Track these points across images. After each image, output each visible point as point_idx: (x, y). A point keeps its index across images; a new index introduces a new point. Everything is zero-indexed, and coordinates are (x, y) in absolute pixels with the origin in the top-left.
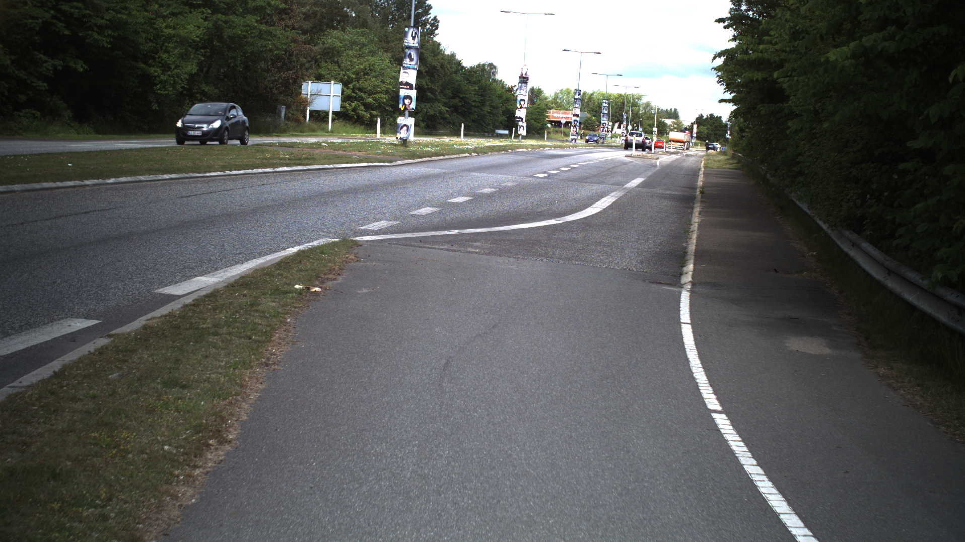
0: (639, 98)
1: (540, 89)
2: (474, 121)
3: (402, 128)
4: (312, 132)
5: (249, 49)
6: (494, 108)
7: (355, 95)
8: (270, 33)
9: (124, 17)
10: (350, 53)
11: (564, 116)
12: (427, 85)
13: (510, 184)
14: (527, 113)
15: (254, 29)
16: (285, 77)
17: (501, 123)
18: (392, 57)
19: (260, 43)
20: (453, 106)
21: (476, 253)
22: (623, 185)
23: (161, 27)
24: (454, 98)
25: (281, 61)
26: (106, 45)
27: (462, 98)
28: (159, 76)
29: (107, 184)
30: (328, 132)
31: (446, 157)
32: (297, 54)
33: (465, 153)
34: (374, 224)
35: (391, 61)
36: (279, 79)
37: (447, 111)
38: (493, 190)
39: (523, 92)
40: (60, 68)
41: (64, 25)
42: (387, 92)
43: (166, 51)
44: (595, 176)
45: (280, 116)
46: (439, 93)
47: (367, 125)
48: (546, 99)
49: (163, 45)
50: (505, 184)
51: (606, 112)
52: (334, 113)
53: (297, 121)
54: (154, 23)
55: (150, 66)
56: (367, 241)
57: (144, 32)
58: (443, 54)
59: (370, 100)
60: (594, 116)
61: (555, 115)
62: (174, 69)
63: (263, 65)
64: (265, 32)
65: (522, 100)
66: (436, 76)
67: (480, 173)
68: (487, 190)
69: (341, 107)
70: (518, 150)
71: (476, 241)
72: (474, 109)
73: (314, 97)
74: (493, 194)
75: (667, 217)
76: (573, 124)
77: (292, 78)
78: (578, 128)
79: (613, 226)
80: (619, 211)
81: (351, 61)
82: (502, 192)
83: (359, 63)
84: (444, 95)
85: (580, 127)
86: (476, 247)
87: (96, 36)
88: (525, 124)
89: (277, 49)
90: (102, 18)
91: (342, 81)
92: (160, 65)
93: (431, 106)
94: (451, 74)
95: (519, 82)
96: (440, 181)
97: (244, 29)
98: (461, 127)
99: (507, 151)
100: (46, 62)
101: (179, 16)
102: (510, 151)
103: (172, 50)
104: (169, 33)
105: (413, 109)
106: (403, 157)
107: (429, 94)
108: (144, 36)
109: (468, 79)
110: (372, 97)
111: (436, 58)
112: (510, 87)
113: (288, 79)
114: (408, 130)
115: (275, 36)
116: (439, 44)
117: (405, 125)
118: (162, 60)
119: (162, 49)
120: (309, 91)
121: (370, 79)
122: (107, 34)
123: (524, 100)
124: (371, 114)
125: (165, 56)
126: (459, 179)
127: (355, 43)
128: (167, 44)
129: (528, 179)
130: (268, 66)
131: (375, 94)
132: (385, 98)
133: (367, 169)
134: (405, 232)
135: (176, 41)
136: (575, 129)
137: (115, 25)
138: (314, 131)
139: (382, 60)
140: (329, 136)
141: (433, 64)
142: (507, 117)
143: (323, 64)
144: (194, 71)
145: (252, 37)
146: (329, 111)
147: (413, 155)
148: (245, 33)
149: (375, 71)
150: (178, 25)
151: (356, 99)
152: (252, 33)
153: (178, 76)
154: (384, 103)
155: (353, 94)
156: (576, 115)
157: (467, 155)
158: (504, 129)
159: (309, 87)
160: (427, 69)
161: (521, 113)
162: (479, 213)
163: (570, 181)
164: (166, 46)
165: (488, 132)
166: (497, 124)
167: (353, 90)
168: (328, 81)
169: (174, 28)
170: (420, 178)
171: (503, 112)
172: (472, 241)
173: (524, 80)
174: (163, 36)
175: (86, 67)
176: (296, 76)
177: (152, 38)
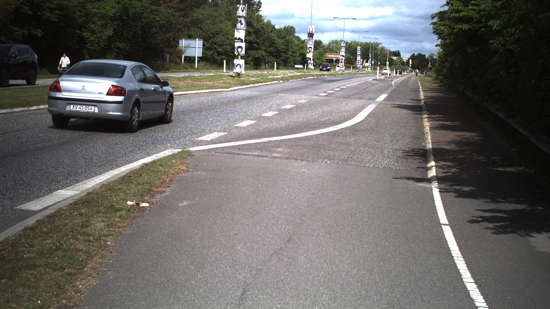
0: (378, 45)
1: (321, 41)
2: (282, 60)
3: (237, 66)
5: (145, 21)
6: (294, 53)
8: (157, 11)
10: (208, 22)
11: (335, 56)
12: (254, 40)
13: (303, 101)
14: (313, 55)
15: (148, 8)
16: (168, 37)
17: (298, 61)
19: (152, 17)
20: (270, 52)
21: (278, 157)
22: (375, 100)
23: (90, 8)
24: (270, 47)
25: (165, 28)
26: (54, 20)
27: (275, 47)
28: (89, 38)
29: (31, 110)
30: (195, 69)
31: (264, 84)
32: (175, 23)
33: (276, 81)
34: (208, 135)
35: (232, 26)
36: (164, 38)
37: (266, 55)
38: (293, 106)
39: (310, 43)
40: (26, 34)
41: (28, 8)
42: (230, 45)
43: (93, 23)
44: (357, 94)
45: (166, 60)
46: (261, 45)
47: (219, 64)
48: (324, 46)
49: (91, 19)
50: (300, 102)
51: (360, 53)
53: (176, 63)
54: (86, 6)
55: (84, 32)
56: (200, 151)
57: (79, 11)
58: (263, 22)
59: (220, 49)
60: (352, 56)
61: (330, 56)
62: (98, 33)
63: (154, 30)
64: (154, 10)
66: (259, 35)
67: (285, 94)
68: (288, 106)
69: (203, 54)
70: (308, 78)
71: (279, 147)
72: (282, 54)
73: (186, 48)
74: (292, 108)
75: (407, 122)
76: (340, 61)
77: (172, 37)
78: (343, 63)
79: (373, 131)
80: (375, 119)
81: (209, 27)
82: (299, 107)
83: (214, 28)
84: (265, 46)
85: (344, 62)
86: (279, 152)
87: (48, 14)
88: (312, 62)
89: (162, 20)
90: (52, 3)
91: (203, 38)
92: (90, 31)
93: (257, 53)
94: (268, 33)
95: (308, 37)
96: (258, 100)
97: (142, 8)
98: (274, 64)
99: (301, 78)
100: (17, 31)
102: (303, 78)
103: (97, 22)
104: (95, 12)
105: (243, 54)
106: (236, 85)
107: (255, 45)
108: (79, 13)
109: (278, 36)
110: (222, 48)
111: (259, 24)
112: (303, 40)
113: (170, 38)
114: (240, 67)
115: (161, 12)
116: (261, 16)
117: (239, 64)
118: (91, 28)
119: (90, 22)
120: (183, 45)
121: (220, 37)
122: (55, 13)
123: (311, 48)
124: (221, 58)
125: (92, 26)
126: (271, 99)
127: (211, 16)
128: (93, 19)
129: (315, 97)
130: (157, 31)
131: (223, 46)
132: (229, 48)
133: (212, 94)
134: (229, 141)
135: (99, 17)
136: (341, 64)
137: (60, 7)
138: (186, 69)
140: (195, 71)
141: (257, 27)
142: (302, 58)
143: (192, 29)
144: (111, 34)
145: (146, 13)
146: (195, 58)
147: (243, 83)
148: (142, 11)
149: (223, 32)
150: (100, 7)
151: (212, 49)
152: (146, 11)
153: (101, 38)
154: (228, 51)
155: (211, 46)
156: (342, 55)
157: (277, 82)
158: (300, 65)
159: (183, 43)
160: (254, 30)
161: (310, 55)
162: (283, 124)
163: (341, 98)
164: (93, 20)
165: (290, 66)
166: (296, 62)
167: (210, 44)
168: (195, 39)
169: (98, 9)
170: (245, 99)
171: (300, 54)
172: (276, 147)
173: (311, 35)
174: (92, 13)
175: (43, 33)
176: (174, 36)
177: (84, 15)
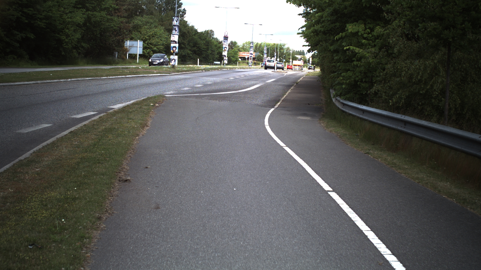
0: (284, 45)
1: (236, 42)
2: (203, 58)
3: (172, 60)
4: (130, 63)
5: (103, 27)
6: (213, 51)
7: (148, 46)
8: (112, 20)
9: (51, 14)
10: (146, 27)
11: (247, 55)
12: (182, 41)
13: (218, 81)
14: (228, 53)
15: (105, 18)
16: (118, 39)
17: (217, 58)
18: (165, 29)
19: (107, 24)
20: (194, 51)
22: (265, 81)
23: (65, 18)
24: (194, 47)
25: (116, 32)
26: (43, 26)
27: (198, 47)
28: (65, 40)
30: (137, 63)
31: (192, 72)
32: (123, 28)
36: (115, 40)
37: (191, 53)
39: (226, 44)
40: (24, 37)
41: (25, 18)
42: (163, 45)
43: (68, 29)
44: (255, 78)
45: (115, 57)
46: (187, 45)
48: (239, 46)
49: (66, 26)
51: (266, 52)
52: (139, 55)
53: (123, 59)
54: (62, 16)
55: (61, 35)
57: (58, 20)
58: (189, 26)
59: (155, 48)
60: (262, 54)
61: (243, 54)
62: (71, 36)
63: (108, 34)
64: (110, 19)
65: (225, 47)
66: (186, 37)
67: (207, 77)
69: (143, 52)
72: (203, 52)
73: (131, 48)
76: (250, 58)
77: (120, 39)
81: (146, 31)
83: (150, 32)
84: (190, 46)
87: (39, 23)
88: (227, 58)
89: (115, 26)
90: (41, 15)
91: (142, 40)
92: (65, 35)
93: (184, 51)
94: (192, 36)
95: (224, 39)
97: (101, 18)
98: (197, 60)
99: (218, 70)
100: (18, 35)
101: (72, 13)
102: (220, 70)
103: (70, 28)
104: (69, 21)
105: (177, 52)
106: (174, 72)
107: (182, 45)
108: (59, 22)
109: (200, 38)
111: (185, 28)
112: (221, 41)
114: (175, 61)
115: (114, 21)
116: (187, 22)
117: (174, 59)
119: (66, 28)
120: (128, 45)
121: (155, 39)
122: (43, 22)
123: (226, 47)
125: (67, 31)
127: (148, 22)
128: (68, 26)
129: (226, 80)
130: (110, 34)
131: (157, 46)
132: (162, 48)
135: (72, 24)
137: (47, 18)
139: (160, 30)
140: (137, 65)
141: (184, 31)
142: (219, 56)
143: (133, 32)
144: (80, 37)
145: (104, 21)
146: (137, 54)
147: (178, 71)
148: (101, 20)
149: (157, 35)
150: (72, 17)
151: (149, 48)
153: (73, 39)
154: (161, 50)
156: (251, 54)
157: (201, 71)
158: (218, 61)
159: (128, 43)
160: (182, 34)
161: (225, 53)
165: (210, 63)
166: (215, 59)
167: (148, 44)
168: (136, 40)
169: (71, 18)
171: (217, 53)
173: (226, 38)
174: (66, 22)
175: (35, 37)
176: (123, 38)
177: (62, 23)
